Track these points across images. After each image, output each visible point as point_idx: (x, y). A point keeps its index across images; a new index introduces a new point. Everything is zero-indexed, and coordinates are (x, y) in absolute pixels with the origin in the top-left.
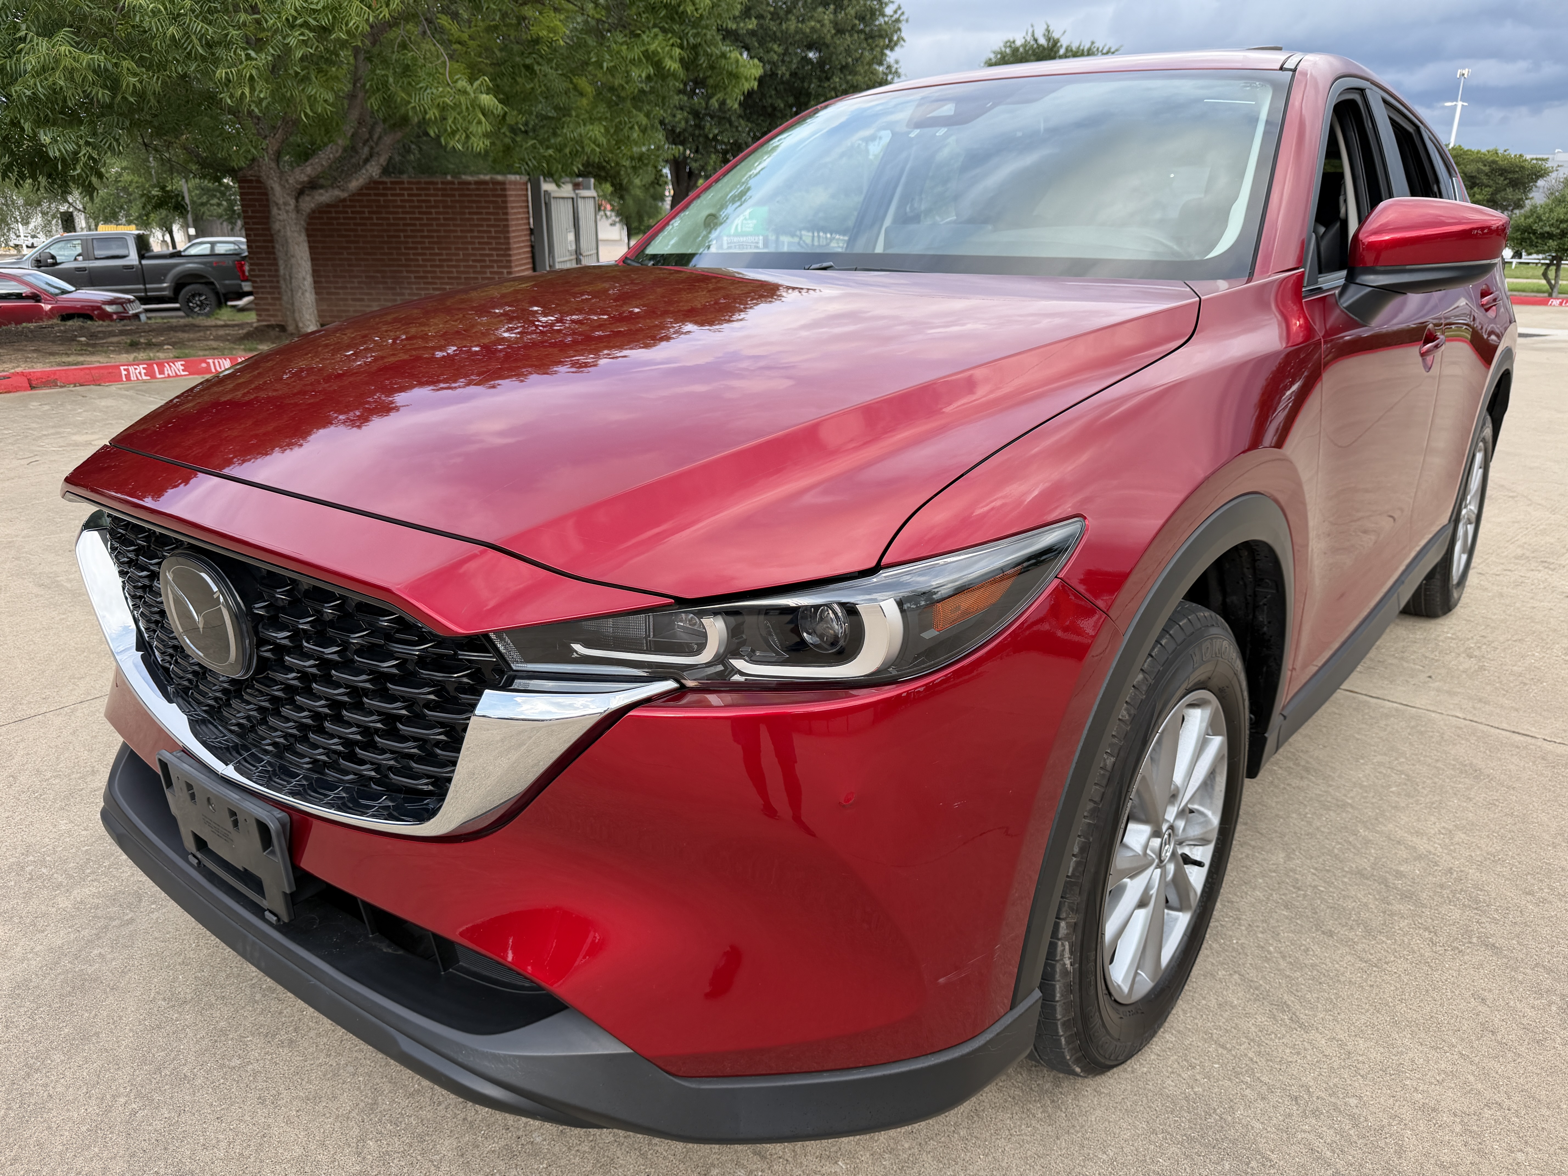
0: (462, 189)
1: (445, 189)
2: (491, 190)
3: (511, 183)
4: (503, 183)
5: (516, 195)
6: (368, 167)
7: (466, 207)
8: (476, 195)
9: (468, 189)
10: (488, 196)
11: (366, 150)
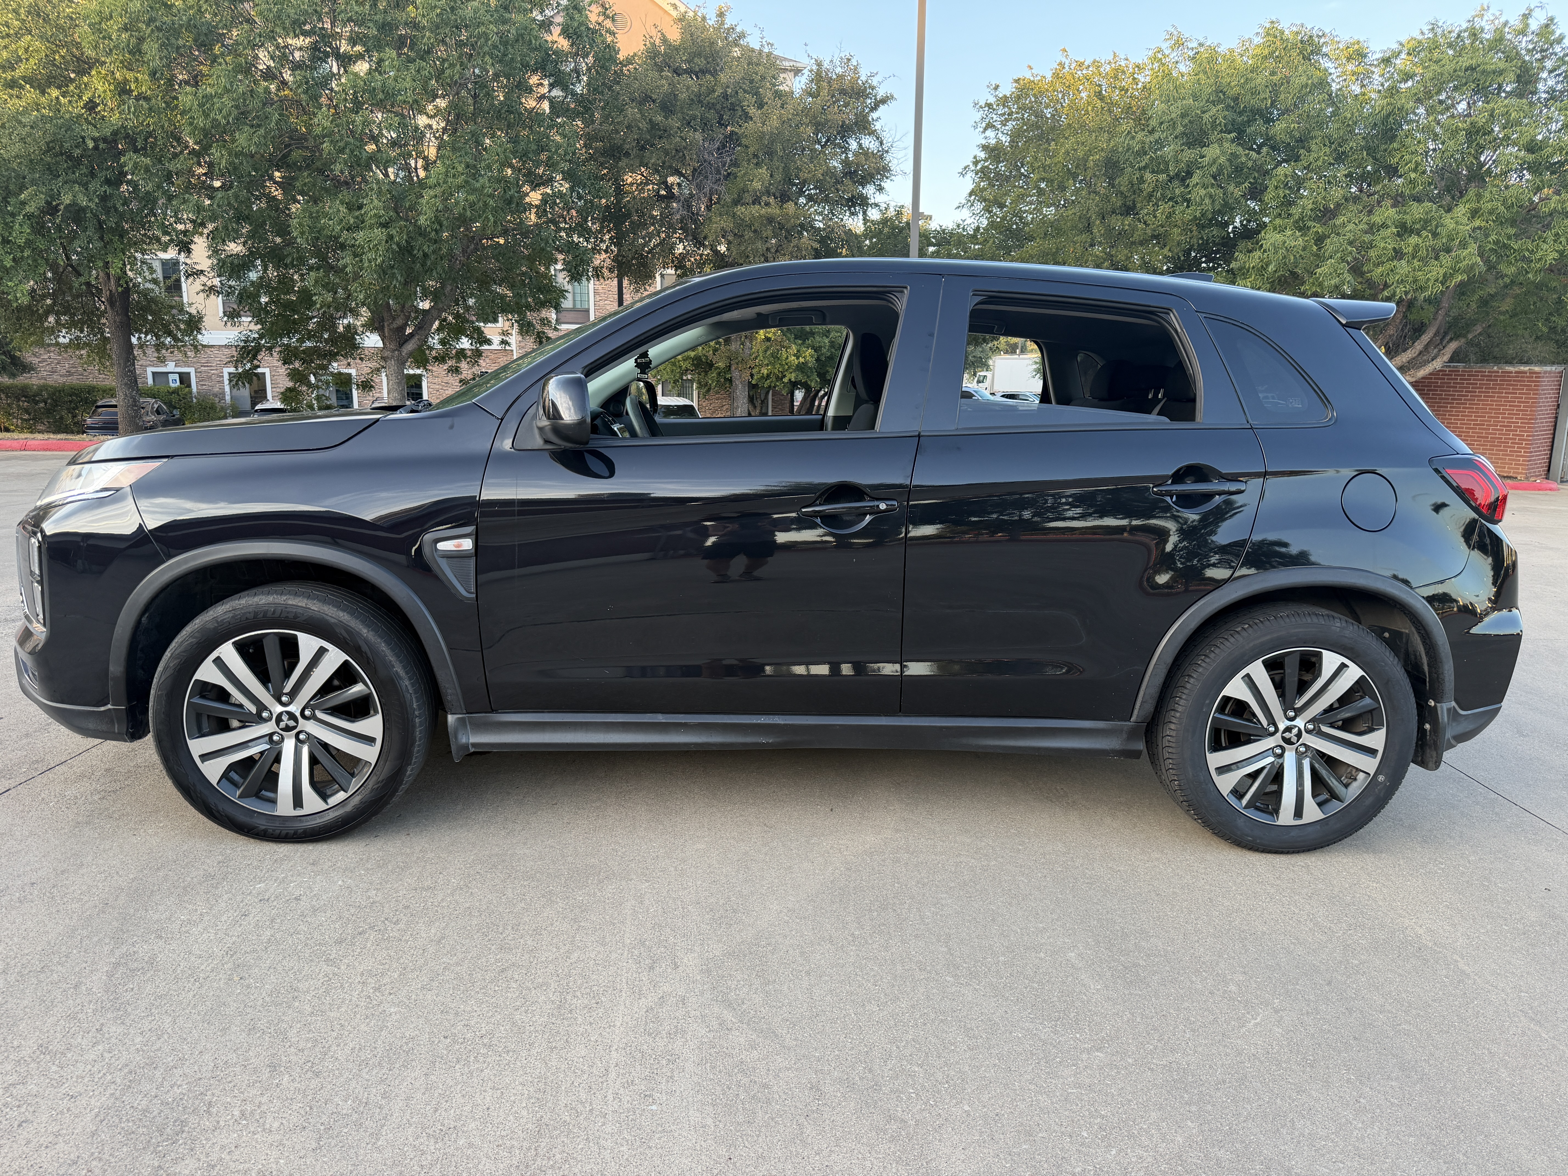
0: (1504, 376)
1: (1491, 376)
2: (1527, 377)
3: (1545, 372)
4: (1540, 373)
5: (1548, 381)
6: (1434, 362)
7: (1504, 389)
8: (1514, 381)
9: (1509, 377)
10: (1524, 381)
11: (1436, 351)
